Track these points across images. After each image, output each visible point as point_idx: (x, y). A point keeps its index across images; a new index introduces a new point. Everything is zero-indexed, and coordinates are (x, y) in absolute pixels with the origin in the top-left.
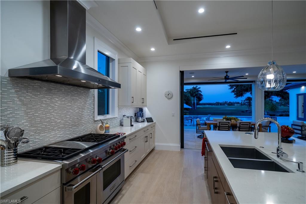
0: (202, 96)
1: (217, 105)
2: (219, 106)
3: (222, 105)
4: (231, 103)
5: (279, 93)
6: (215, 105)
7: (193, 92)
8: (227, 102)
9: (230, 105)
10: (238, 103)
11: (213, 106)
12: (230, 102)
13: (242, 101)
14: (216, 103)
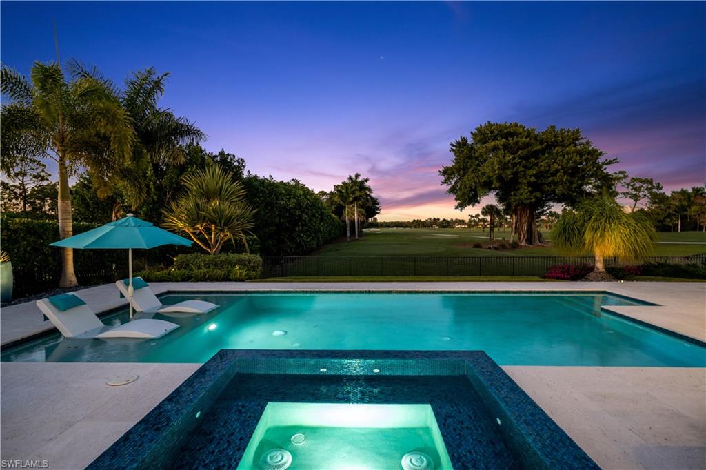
0: (378, 204)
1: (415, 227)
2: (420, 230)
3: (425, 227)
4: (448, 222)
5: (571, 192)
6: (411, 227)
7: (347, 192)
8: (438, 219)
9: (445, 227)
10: (462, 222)
11: (408, 229)
12: (444, 220)
13: (472, 216)
14: (412, 223)
